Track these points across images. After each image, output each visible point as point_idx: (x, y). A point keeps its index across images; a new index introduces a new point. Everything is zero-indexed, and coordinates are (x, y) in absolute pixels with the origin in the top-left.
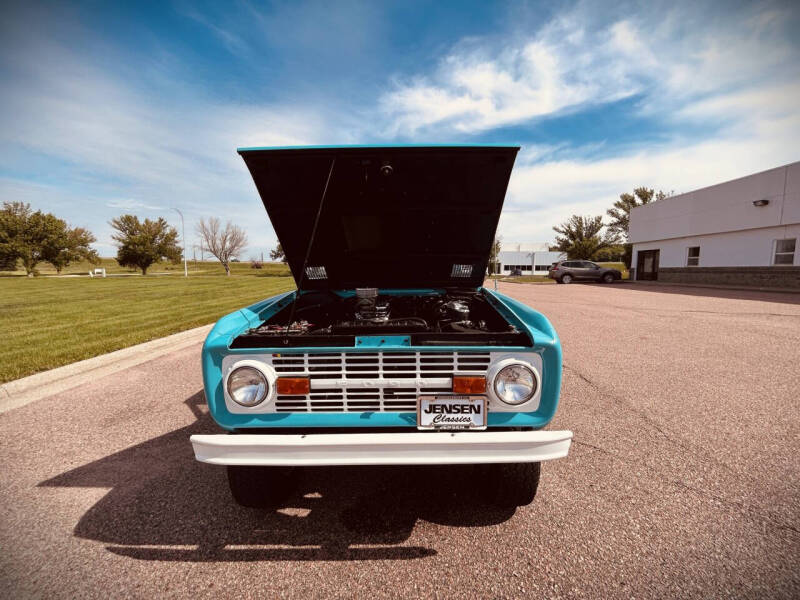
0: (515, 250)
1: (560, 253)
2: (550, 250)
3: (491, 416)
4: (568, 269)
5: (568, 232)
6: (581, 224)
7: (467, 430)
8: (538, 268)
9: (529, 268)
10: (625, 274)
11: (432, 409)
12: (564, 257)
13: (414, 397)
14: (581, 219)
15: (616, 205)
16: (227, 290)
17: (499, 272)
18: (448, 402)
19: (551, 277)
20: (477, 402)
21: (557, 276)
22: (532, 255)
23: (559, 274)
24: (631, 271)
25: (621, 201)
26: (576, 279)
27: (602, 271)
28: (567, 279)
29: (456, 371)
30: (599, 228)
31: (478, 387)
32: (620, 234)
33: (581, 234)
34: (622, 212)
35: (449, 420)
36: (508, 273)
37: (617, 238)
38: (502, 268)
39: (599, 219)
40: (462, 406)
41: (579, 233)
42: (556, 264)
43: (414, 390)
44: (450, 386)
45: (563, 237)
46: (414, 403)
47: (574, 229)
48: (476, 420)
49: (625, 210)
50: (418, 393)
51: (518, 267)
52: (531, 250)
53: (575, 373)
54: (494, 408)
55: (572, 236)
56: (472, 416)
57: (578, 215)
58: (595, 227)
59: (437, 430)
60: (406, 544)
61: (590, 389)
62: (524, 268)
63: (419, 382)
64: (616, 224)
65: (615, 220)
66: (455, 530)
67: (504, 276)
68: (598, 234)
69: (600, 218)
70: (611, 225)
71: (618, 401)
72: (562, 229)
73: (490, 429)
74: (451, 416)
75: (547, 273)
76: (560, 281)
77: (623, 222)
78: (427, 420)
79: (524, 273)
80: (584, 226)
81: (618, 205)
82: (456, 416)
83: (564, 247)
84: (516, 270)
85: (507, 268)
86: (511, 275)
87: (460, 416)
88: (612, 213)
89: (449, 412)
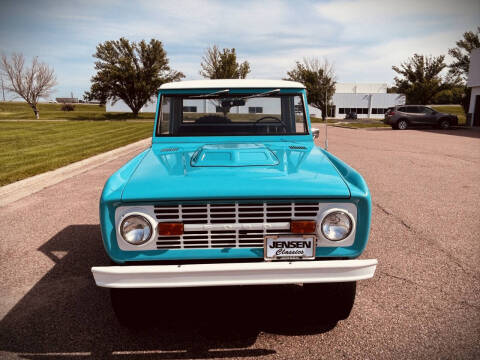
0: (351, 91)
1: (398, 95)
2: (389, 91)
3: (318, 250)
4: (405, 114)
5: (408, 73)
6: (422, 63)
7: (301, 259)
8: (375, 111)
9: (365, 111)
10: (462, 117)
11: (275, 245)
12: (402, 100)
13: (261, 236)
14: (422, 59)
15: (458, 44)
17: (333, 116)
18: (287, 240)
19: (386, 122)
20: (309, 239)
21: (393, 121)
22: (369, 97)
24: (468, 116)
25: (464, 40)
26: (412, 125)
27: (438, 116)
28: (403, 125)
29: (293, 217)
30: (440, 69)
31: (310, 228)
32: (462, 76)
33: (421, 75)
34: (464, 52)
35: (287, 252)
37: (458, 80)
38: (337, 110)
39: (441, 60)
40: (298, 243)
41: (419, 73)
42: (392, 109)
43: (261, 231)
44: (288, 228)
45: (402, 77)
46: (261, 241)
47: (414, 70)
48: (308, 252)
49: (468, 50)
50: (265, 233)
51: (354, 110)
52: (367, 91)
53: (397, 219)
54: (321, 244)
55: (411, 76)
56: (305, 249)
57: (420, 54)
58: (436, 68)
59: (279, 260)
60: (252, 347)
61: (409, 234)
62: (360, 111)
63: (266, 225)
64: (457, 65)
65: (456, 61)
66: (290, 338)
67: (338, 120)
68: (439, 75)
69: (442, 58)
70: (452, 66)
71: (431, 243)
72: (401, 69)
73: (317, 259)
74: (289, 250)
75: (382, 117)
76: (395, 127)
77: (464, 63)
78: (271, 252)
79: (360, 116)
80: (425, 66)
81: (461, 44)
82: (292, 250)
83: (402, 88)
84: (351, 113)
85: (342, 111)
87: (295, 249)
88: (455, 53)
89: (288, 247)
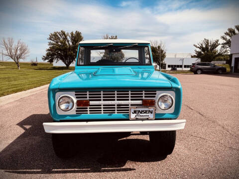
0: (174, 57)
1: (197, 58)
2: (192, 57)
4: (200, 67)
5: (201, 48)
6: (208, 43)
8: (185, 66)
9: (181, 66)
10: (228, 69)
11: (135, 112)
12: (199, 60)
14: (208, 41)
15: (225, 34)
16: (21, 77)
17: (165, 69)
19: (191, 71)
22: (183, 60)
23: (195, 69)
24: (231, 68)
25: (228, 32)
26: (204, 72)
27: (217, 68)
28: (199, 72)
30: (217, 46)
32: (228, 49)
33: (208, 48)
34: (228, 38)
36: (170, 69)
37: (226, 51)
38: (167, 66)
39: (217, 41)
40: (146, 111)
41: (207, 48)
42: (194, 64)
45: (198, 50)
47: (204, 46)
49: (230, 36)
51: (175, 66)
52: (182, 57)
53: (197, 112)
57: (207, 39)
58: (215, 45)
60: (123, 167)
61: (203, 118)
62: (178, 66)
63: (130, 102)
64: (225, 44)
65: (225, 41)
66: (143, 163)
67: (167, 71)
68: (216, 49)
69: (218, 41)
70: (223, 44)
71: (214, 122)
72: (198, 46)
73: (156, 119)
75: (189, 69)
76: (196, 73)
77: (228, 43)
78: (133, 116)
79: (178, 69)
80: (209, 44)
81: (227, 34)
83: (199, 55)
84: (174, 68)
85: (169, 66)
86: (172, 70)
87: (145, 115)
88: (223, 38)
